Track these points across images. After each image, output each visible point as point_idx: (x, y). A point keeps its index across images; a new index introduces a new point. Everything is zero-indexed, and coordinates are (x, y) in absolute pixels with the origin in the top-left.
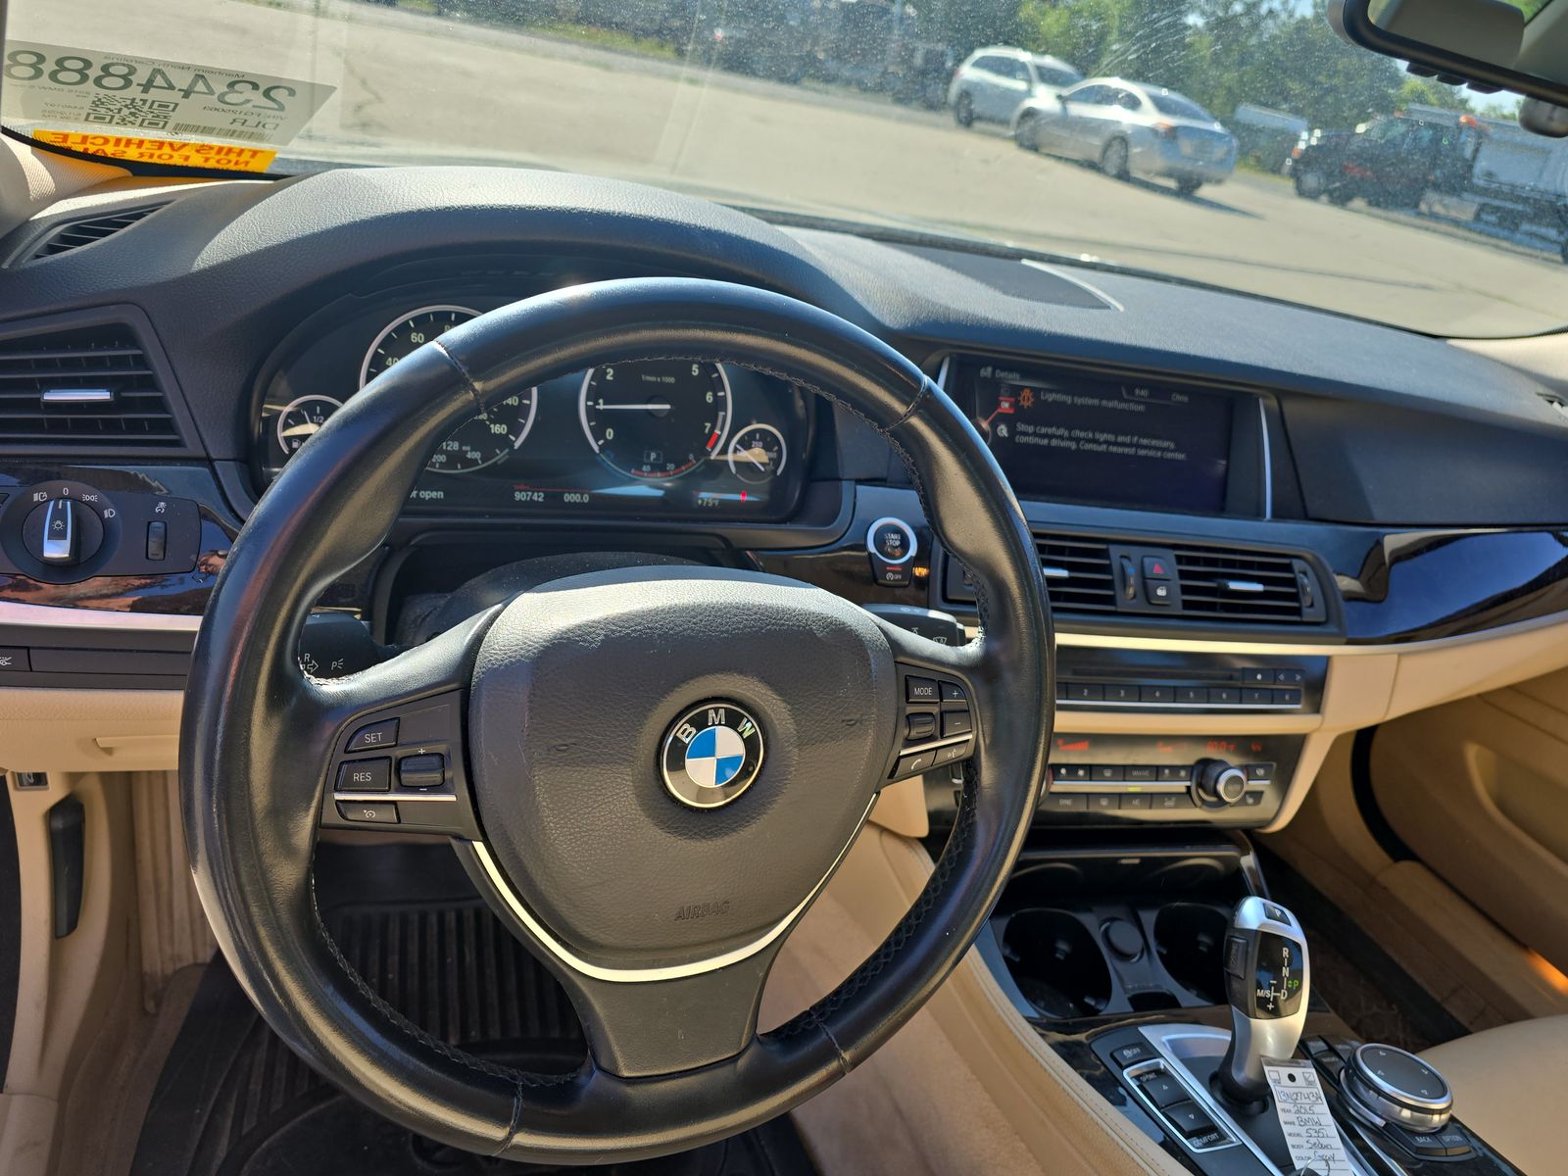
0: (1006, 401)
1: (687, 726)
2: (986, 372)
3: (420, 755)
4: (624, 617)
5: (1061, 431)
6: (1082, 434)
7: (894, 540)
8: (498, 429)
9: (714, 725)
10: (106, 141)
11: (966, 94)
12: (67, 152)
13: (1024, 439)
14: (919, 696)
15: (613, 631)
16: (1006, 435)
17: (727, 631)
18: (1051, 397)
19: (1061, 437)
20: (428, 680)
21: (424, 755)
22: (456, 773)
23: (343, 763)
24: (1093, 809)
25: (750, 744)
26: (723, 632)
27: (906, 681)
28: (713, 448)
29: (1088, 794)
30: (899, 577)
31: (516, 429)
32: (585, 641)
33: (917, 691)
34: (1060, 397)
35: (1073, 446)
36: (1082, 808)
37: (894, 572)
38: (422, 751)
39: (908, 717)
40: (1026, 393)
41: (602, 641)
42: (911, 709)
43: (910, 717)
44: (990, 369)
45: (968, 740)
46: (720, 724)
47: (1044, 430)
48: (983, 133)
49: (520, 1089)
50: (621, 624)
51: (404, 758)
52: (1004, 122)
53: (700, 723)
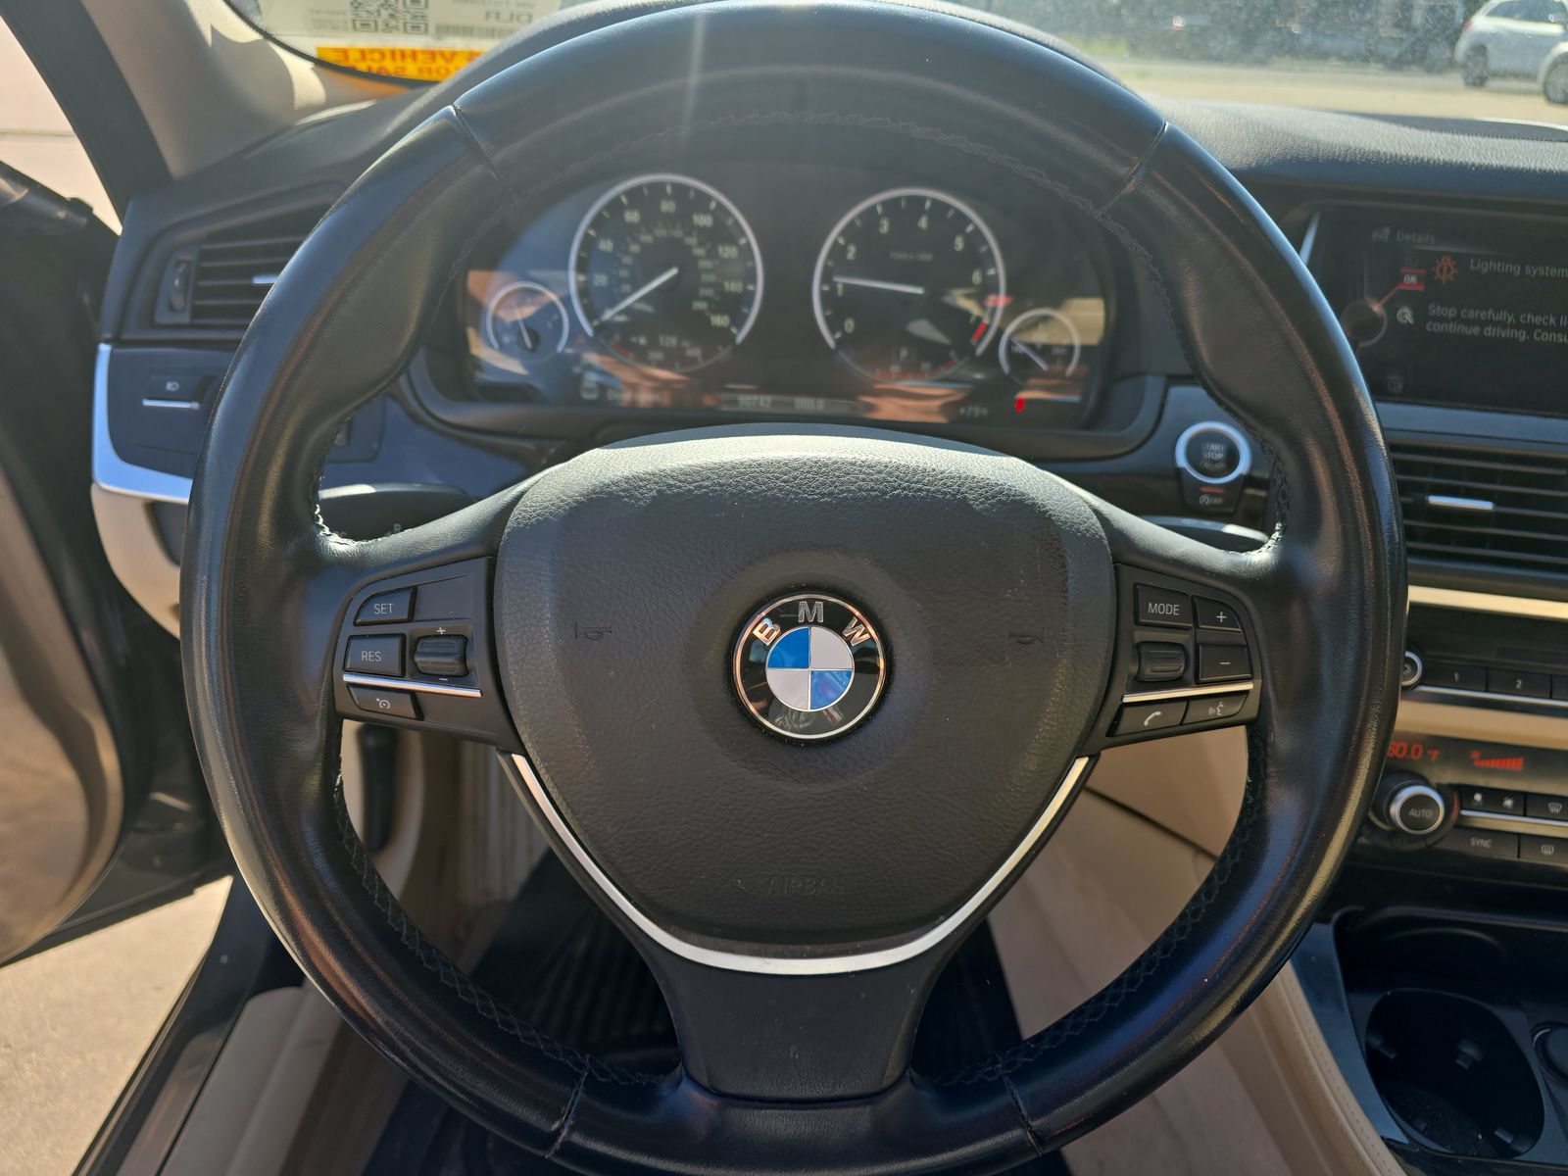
0: (1411, 274)
1: (767, 621)
2: (1383, 234)
3: (438, 636)
4: (687, 470)
5: (1502, 316)
6: (1538, 320)
7: (1216, 452)
8: (720, 321)
9: (806, 622)
10: (382, 54)
11: (1480, 49)
12: (351, 72)
13: (1439, 327)
14: (1156, 616)
15: (670, 486)
16: (1411, 321)
17: (831, 494)
18: (1485, 267)
19: (1503, 325)
20: (449, 542)
21: (445, 636)
22: (479, 661)
23: (351, 638)
24: (1527, 858)
25: (863, 657)
26: (823, 495)
27: (1135, 592)
28: (980, 340)
29: (1519, 835)
30: (1218, 501)
31: (738, 320)
32: (631, 497)
33: (1154, 608)
34: (1498, 266)
35: (1522, 336)
36: (1509, 855)
37: (1212, 495)
38: (441, 631)
39: (1138, 646)
40: (1446, 262)
41: (654, 497)
42: (1140, 635)
43: (1144, 649)
44: (1387, 230)
45: (1246, 692)
46: (816, 623)
47: (1472, 314)
48: (1499, 91)
49: (583, 1080)
50: (682, 478)
51: (421, 637)
52: (1530, 76)
53: (785, 619)
